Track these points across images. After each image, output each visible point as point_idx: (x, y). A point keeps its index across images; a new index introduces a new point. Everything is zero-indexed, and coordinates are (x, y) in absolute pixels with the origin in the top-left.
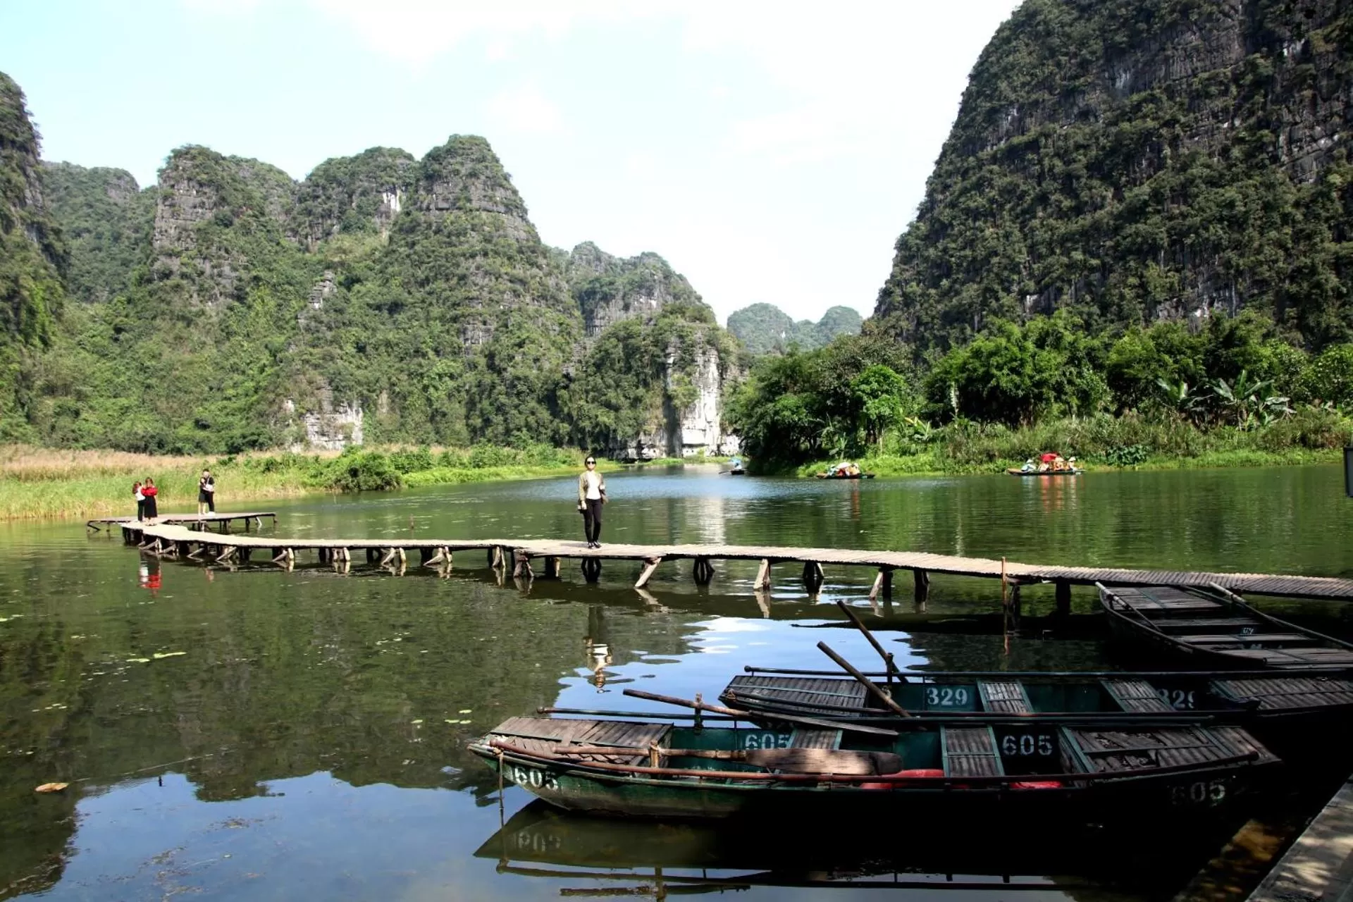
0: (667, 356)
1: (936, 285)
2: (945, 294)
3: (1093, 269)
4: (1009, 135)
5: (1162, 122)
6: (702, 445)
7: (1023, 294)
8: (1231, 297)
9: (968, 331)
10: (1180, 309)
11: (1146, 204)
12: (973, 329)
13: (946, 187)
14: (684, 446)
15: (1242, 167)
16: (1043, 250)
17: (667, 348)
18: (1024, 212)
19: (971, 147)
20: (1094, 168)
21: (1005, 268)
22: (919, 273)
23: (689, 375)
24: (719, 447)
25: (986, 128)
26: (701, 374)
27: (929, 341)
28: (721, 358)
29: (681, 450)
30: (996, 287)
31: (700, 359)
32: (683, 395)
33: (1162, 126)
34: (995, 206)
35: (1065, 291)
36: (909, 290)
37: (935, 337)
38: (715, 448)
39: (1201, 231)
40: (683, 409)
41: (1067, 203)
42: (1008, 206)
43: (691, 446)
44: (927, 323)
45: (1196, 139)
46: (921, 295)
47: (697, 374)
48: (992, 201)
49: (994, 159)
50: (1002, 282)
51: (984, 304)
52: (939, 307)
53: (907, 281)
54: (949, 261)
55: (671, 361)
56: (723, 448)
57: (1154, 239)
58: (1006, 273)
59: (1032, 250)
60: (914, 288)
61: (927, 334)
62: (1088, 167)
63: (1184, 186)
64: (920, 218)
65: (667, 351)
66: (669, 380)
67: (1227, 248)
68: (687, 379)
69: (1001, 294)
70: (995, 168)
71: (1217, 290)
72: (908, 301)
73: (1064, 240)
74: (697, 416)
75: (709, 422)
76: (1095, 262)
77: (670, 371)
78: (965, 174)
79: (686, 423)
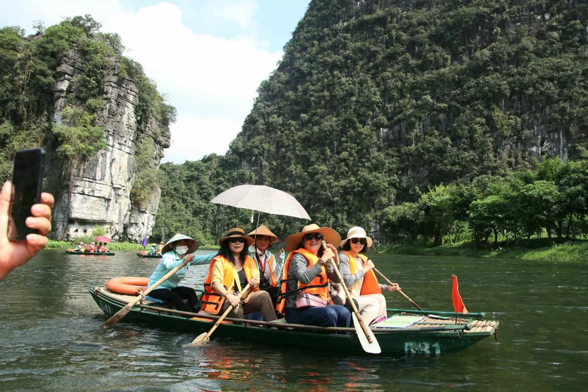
0: (59, 76)
1: (295, 117)
2: (304, 124)
3: (441, 110)
4: (357, 15)
5: (492, 9)
6: (102, 223)
7: (378, 126)
8: (559, 139)
9: (328, 152)
10: (519, 144)
11: (486, 64)
12: (332, 151)
13: (304, 49)
14: (72, 221)
15: (558, 45)
16: (395, 94)
17: (59, 64)
18: (376, 67)
19: (325, 22)
20: (436, 39)
21: (362, 105)
22: (280, 108)
23: (92, 110)
24: (125, 228)
25: (340, 9)
26: (112, 114)
27: (290, 159)
28: (141, 99)
29: (66, 229)
30: (355, 119)
31: (112, 92)
32: (80, 137)
33: (493, 12)
34: (349, 61)
35: (416, 126)
36: (271, 119)
37: (297, 156)
38: (121, 230)
39: (538, 85)
40: (75, 162)
41: (413, 62)
42: (361, 63)
43: (83, 222)
44: (289, 146)
45: (518, 24)
46: (282, 125)
47: (106, 113)
48: (346, 58)
49: (346, 30)
50: (359, 116)
51: (343, 132)
52: (300, 134)
53: (269, 114)
54: (309, 100)
55: (64, 86)
56: (132, 230)
57: (499, 89)
58: (363, 110)
59: (384, 93)
60: (275, 119)
61: (289, 154)
62: (431, 37)
63: (517, 53)
64: (280, 69)
65: (59, 69)
66: (57, 116)
67: (559, 100)
68: (88, 117)
69: (358, 125)
70: (348, 35)
71: (548, 132)
72: (270, 128)
73: (413, 88)
74: (99, 175)
75: (115, 189)
76: (443, 105)
77: (61, 102)
78: (321, 39)
79: (82, 185)
